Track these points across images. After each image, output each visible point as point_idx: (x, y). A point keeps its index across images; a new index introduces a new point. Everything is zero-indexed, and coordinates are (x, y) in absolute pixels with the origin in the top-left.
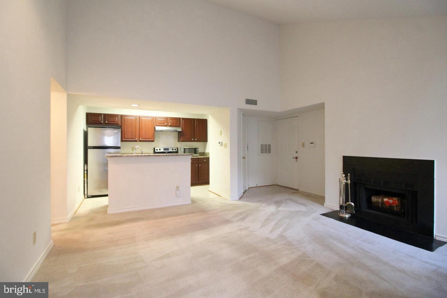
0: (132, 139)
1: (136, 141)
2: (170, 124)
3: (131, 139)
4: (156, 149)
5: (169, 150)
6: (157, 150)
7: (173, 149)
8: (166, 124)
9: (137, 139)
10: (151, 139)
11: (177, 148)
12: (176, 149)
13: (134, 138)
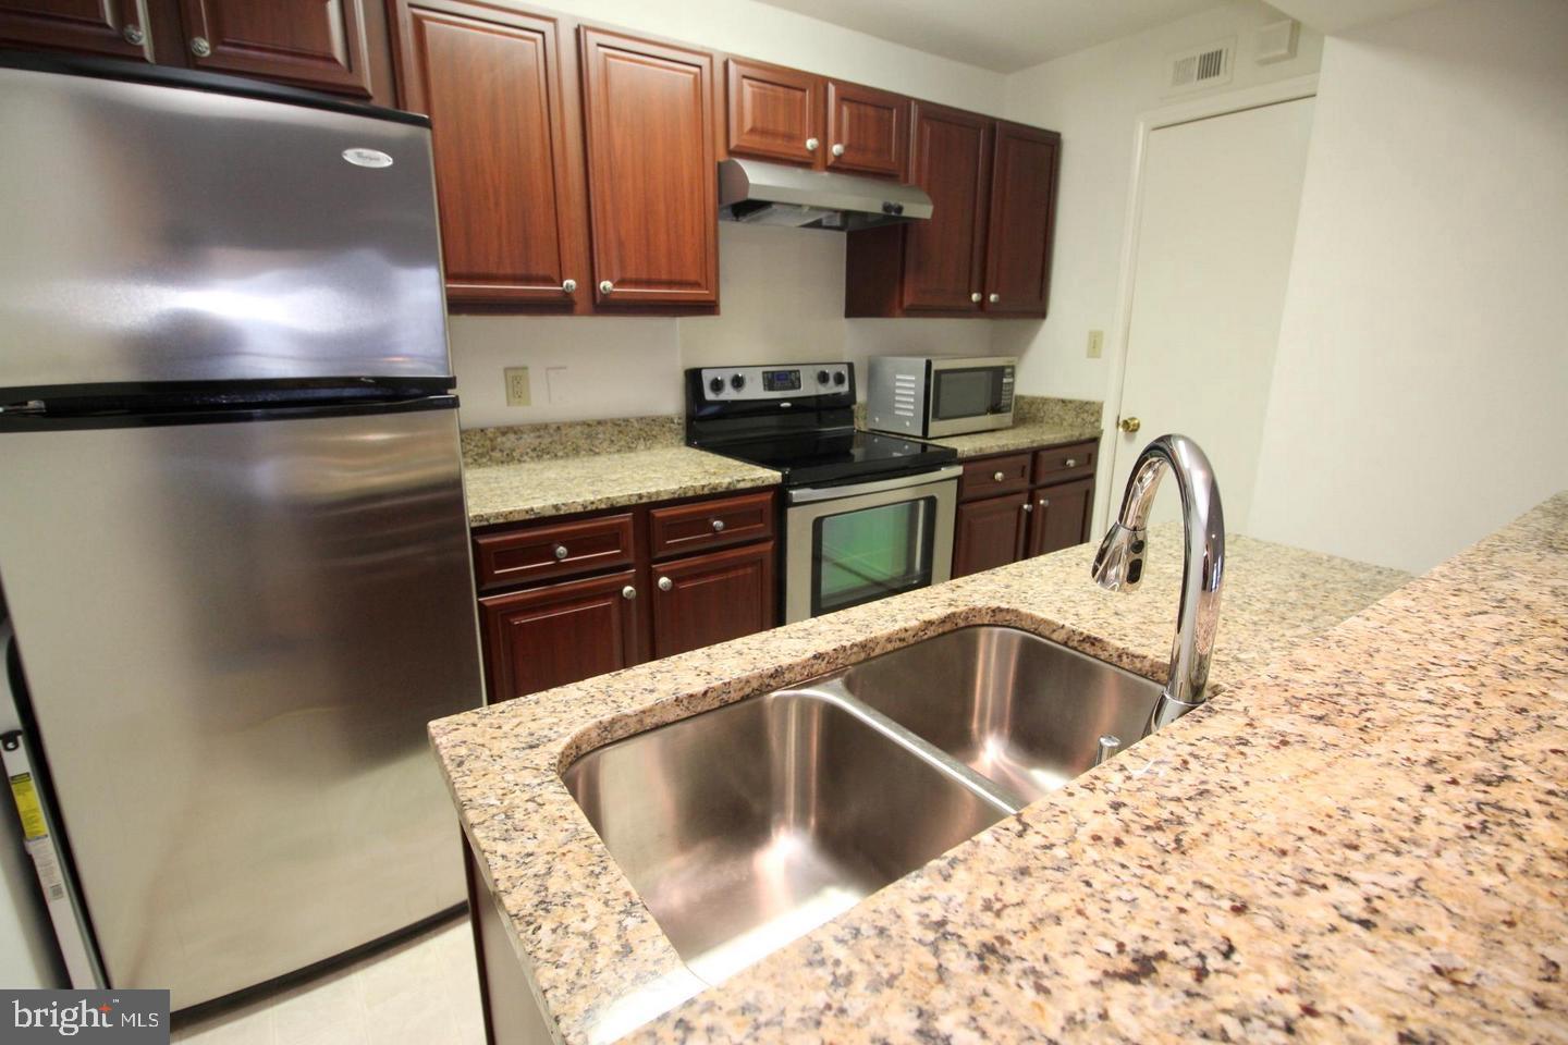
0: (528, 280)
1: (562, 305)
2: (836, 149)
3: (515, 279)
4: (707, 377)
5: (796, 384)
6: (717, 385)
7: (823, 378)
8: (811, 143)
9: (570, 283)
10: (696, 285)
11: (851, 366)
12: (844, 371)
13: (541, 271)
